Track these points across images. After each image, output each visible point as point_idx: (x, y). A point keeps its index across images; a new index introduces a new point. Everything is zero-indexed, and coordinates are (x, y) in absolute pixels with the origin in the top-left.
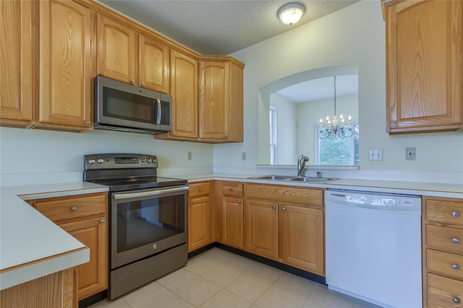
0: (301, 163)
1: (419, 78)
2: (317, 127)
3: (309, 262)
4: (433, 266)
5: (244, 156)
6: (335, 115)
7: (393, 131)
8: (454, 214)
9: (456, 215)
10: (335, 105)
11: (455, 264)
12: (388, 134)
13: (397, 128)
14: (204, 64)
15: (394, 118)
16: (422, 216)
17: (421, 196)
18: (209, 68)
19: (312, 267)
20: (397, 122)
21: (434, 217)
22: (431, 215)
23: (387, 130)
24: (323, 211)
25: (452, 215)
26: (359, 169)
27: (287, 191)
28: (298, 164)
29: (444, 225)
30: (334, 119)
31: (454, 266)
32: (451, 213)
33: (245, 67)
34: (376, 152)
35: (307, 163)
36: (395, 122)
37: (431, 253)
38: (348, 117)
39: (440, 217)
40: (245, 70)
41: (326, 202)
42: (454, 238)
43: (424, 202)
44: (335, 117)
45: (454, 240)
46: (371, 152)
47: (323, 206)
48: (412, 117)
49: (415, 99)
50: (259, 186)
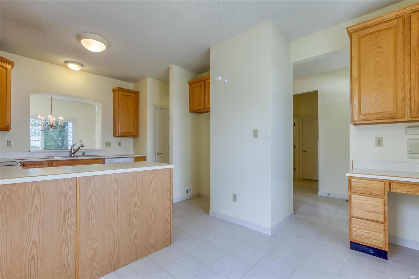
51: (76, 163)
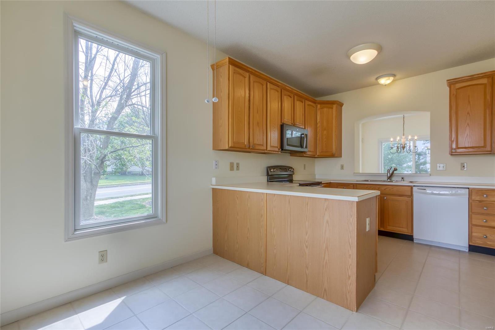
0: (389, 172)
1: (469, 126)
2: (381, 142)
3: (402, 228)
4: (474, 222)
5: (342, 167)
6: (404, 135)
7: (453, 154)
8: (485, 196)
9: (486, 196)
10: (404, 128)
11: (485, 220)
12: (450, 156)
13: (456, 152)
14: (320, 106)
15: (454, 146)
16: (469, 198)
17: (468, 188)
18: (323, 109)
19: (404, 231)
20: (456, 149)
21: (475, 198)
22: (473, 198)
23: (449, 153)
24: (412, 198)
25: (484, 197)
26: (430, 175)
27: (387, 188)
28: (388, 173)
29: (480, 201)
30: (403, 138)
31: (485, 221)
32: (483, 196)
33: (344, 105)
34: (442, 165)
35: (395, 172)
36: (455, 149)
37: (473, 216)
38: (414, 137)
39: (478, 198)
40: (343, 107)
41: (414, 193)
42: (485, 207)
43: (470, 191)
44: (403, 137)
45: (485, 208)
46: (438, 165)
47: (411, 196)
48: (464, 147)
49: (466, 137)
50: (366, 186)
51: (378, 189)
